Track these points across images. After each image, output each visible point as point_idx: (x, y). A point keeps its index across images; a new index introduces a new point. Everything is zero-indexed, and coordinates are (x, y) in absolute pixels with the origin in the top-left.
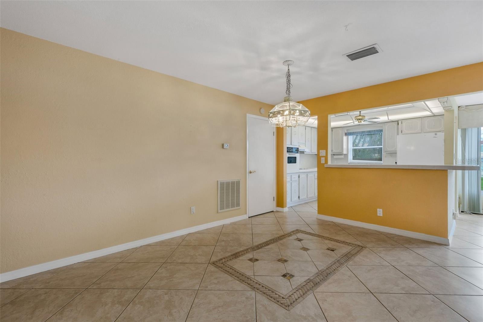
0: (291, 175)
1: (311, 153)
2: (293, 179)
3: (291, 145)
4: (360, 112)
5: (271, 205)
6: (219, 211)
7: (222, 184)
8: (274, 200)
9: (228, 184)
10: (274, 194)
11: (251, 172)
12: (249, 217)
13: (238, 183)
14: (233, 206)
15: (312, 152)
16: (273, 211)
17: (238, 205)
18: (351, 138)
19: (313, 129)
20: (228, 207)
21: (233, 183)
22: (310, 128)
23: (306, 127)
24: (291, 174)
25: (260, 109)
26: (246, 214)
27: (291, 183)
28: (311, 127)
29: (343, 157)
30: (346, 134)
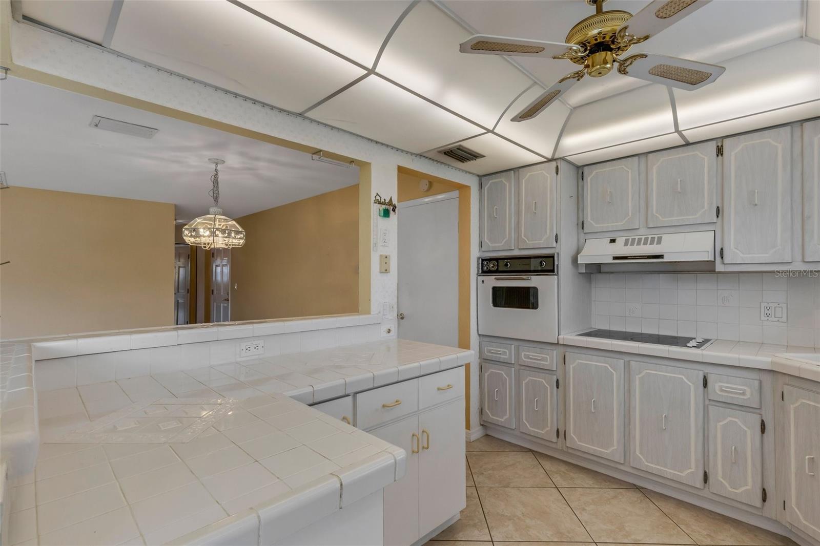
0: (514, 343)
2: (523, 360)
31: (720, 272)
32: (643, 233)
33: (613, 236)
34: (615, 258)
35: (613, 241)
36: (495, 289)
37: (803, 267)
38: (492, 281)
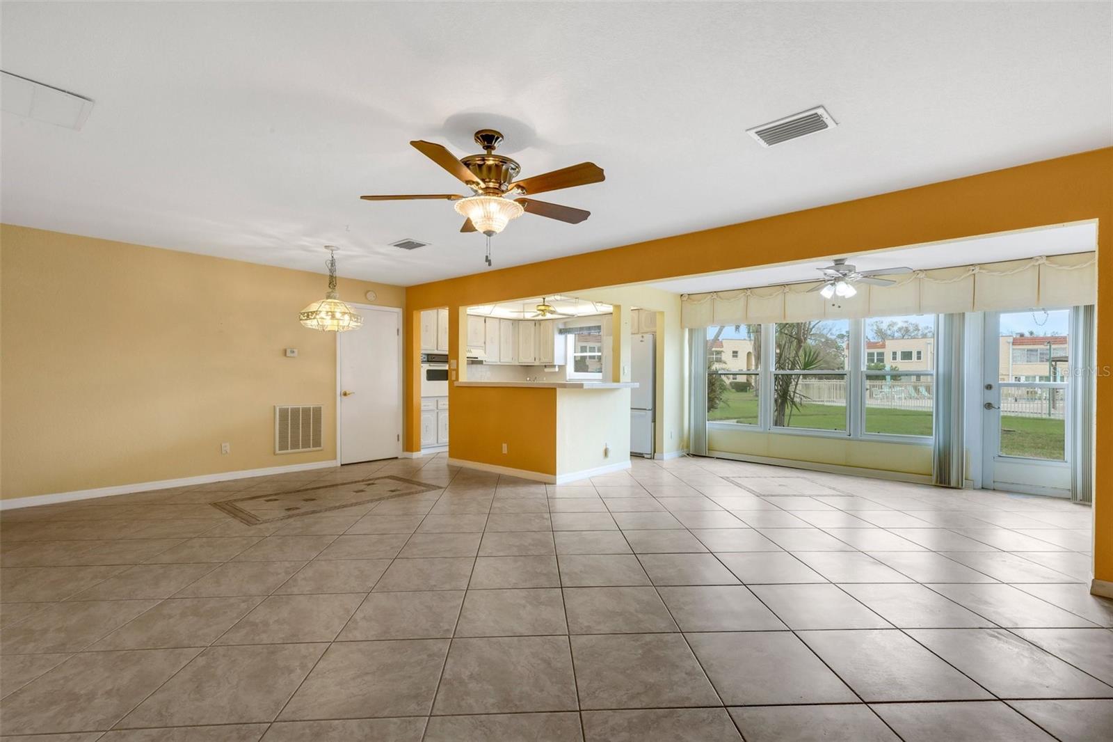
0: (436, 399)
1: (499, 363)
2: (440, 407)
3: (437, 349)
4: (544, 299)
5: (392, 448)
6: (278, 452)
7: (284, 413)
8: (398, 440)
9: (295, 412)
10: (399, 430)
11: (345, 394)
12: (342, 465)
13: (318, 411)
14: (306, 445)
15: (501, 361)
16: (396, 458)
17: (317, 443)
18: (571, 337)
19: (503, 323)
20: (295, 446)
21: (306, 411)
22: (498, 320)
23: (487, 319)
24: (438, 398)
25: (368, 292)
26: (335, 458)
27: (437, 413)
28: (500, 319)
29: (557, 369)
30: (561, 332)
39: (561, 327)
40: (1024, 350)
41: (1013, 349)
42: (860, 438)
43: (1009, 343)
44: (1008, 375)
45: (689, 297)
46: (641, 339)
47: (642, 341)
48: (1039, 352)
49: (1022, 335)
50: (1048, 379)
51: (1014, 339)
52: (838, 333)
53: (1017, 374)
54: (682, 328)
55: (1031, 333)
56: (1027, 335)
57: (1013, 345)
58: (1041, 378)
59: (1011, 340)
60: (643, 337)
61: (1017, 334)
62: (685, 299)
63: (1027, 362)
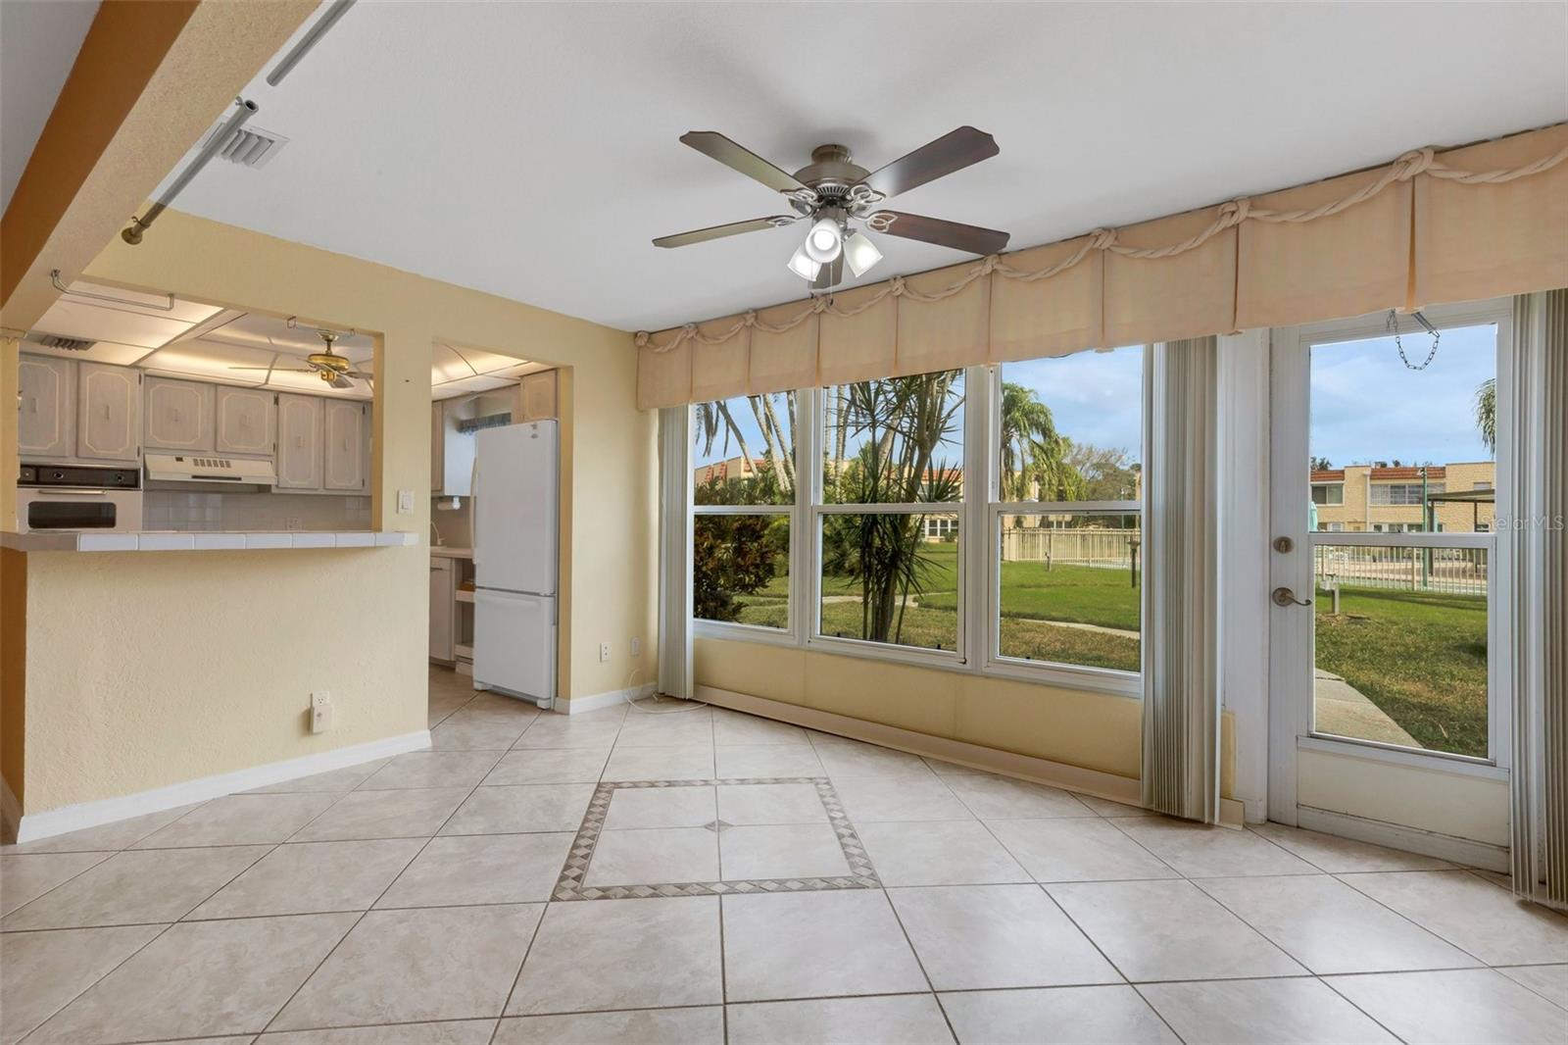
29: (456, 505)
30: (464, 427)
31: (274, 494)
32: (211, 456)
33: (180, 455)
34: (194, 477)
35: (179, 459)
36: (33, 506)
37: (325, 493)
38: (33, 495)
39: (464, 416)
40: (1386, 486)
41: (1372, 486)
42: (987, 670)
43: (1365, 476)
44: (1365, 522)
45: (649, 338)
46: (532, 432)
47: (534, 436)
48: (1407, 490)
49: (1384, 465)
50: (1419, 527)
51: (1373, 471)
52: (1131, 463)
53: (1378, 520)
54: (641, 411)
55: (1397, 463)
56: (1391, 465)
57: (1371, 479)
58: (1411, 527)
59: (1368, 472)
60: (534, 427)
61: (1377, 463)
62: (641, 342)
63: (1392, 503)
